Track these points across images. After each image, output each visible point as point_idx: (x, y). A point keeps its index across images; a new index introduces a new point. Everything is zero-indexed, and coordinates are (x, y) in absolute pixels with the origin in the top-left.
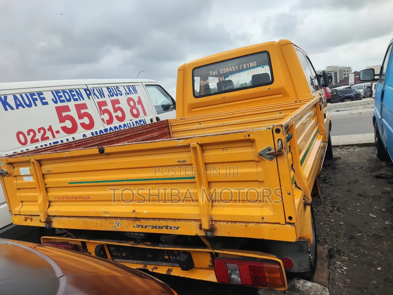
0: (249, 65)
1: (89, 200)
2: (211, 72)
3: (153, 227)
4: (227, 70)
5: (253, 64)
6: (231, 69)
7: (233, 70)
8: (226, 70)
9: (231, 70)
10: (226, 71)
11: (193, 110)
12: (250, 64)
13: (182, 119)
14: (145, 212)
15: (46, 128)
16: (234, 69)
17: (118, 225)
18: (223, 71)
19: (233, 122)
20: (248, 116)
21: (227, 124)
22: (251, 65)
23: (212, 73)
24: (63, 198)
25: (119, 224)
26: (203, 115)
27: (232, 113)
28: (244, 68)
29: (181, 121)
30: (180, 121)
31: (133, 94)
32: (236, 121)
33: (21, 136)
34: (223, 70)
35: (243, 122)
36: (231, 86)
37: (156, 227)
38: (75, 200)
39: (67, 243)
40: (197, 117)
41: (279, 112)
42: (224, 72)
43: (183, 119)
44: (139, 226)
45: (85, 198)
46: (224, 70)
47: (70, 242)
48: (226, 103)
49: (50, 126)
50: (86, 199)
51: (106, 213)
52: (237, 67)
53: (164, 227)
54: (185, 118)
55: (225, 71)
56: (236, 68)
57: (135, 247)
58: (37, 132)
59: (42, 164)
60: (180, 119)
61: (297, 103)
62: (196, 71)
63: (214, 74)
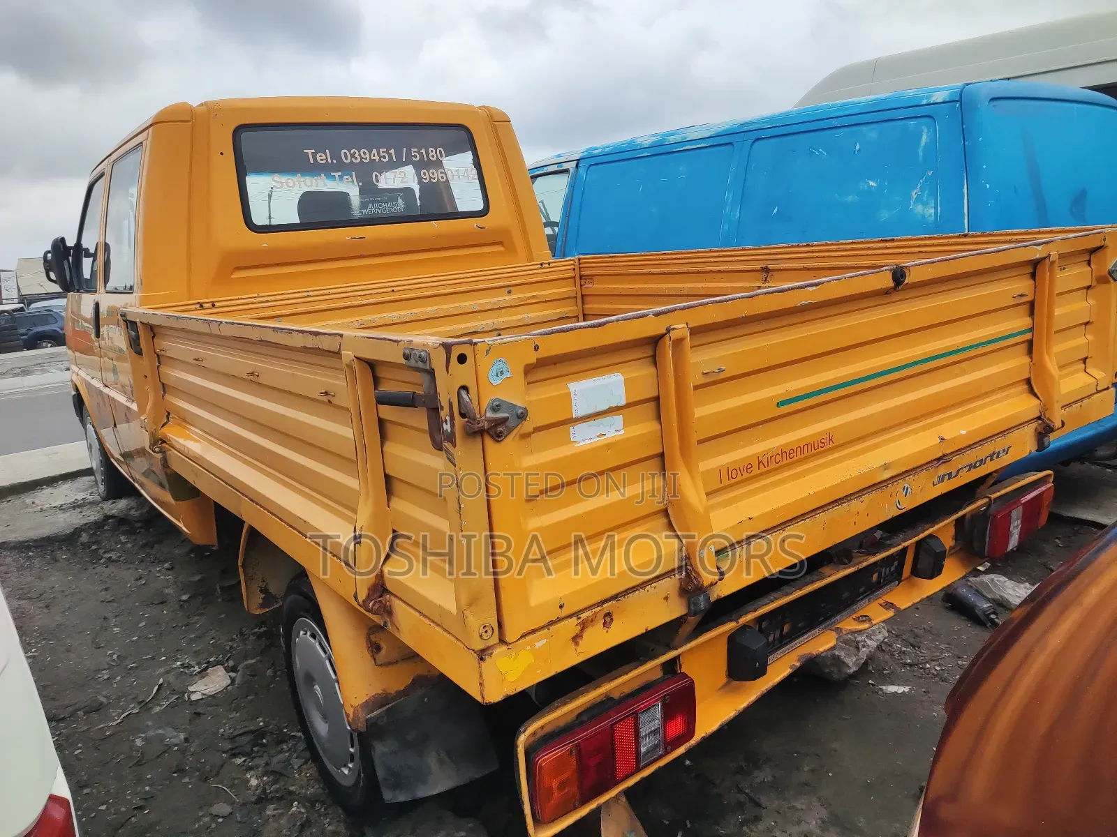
0: (427, 153)
1: (829, 446)
2: (310, 152)
3: (972, 466)
4: (363, 156)
5: (436, 153)
6: (376, 154)
7: (382, 159)
8: (360, 155)
9: (377, 158)
10: (362, 158)
11: (233, 276)
12: (430, 151)
13: (202, 306)
14: (964, 432)
16: (384, 157)
17: (906, 495)
18: (353, 156)
19: (394, 315)
21: (374, 325)
22: (433, 156)
23: (314, 155)
24: (749, 467)
25: (909, 490)
27: (391, 289)
28: (413, 158)
32: (403, 313)
34: (350, 152)
35: (422, 317)
36: (381, 206)
38: (788, 461)
40: (269, 298)
41: (507, 289)
42: (356, 159)
43: (210, 305)
44: (941, 479)
45: (820, 445)
46: (355, 153)
48: (362, 256)
50: (822, 447)
51: (886, 467)
52: (392, 151)
53: (988, 457)
54: (217, 304)
55: (356, 155)
56: (390, 155)
60: (193, 307)
61: (544, 268)
62: (245, 135)
63: (322, 160)
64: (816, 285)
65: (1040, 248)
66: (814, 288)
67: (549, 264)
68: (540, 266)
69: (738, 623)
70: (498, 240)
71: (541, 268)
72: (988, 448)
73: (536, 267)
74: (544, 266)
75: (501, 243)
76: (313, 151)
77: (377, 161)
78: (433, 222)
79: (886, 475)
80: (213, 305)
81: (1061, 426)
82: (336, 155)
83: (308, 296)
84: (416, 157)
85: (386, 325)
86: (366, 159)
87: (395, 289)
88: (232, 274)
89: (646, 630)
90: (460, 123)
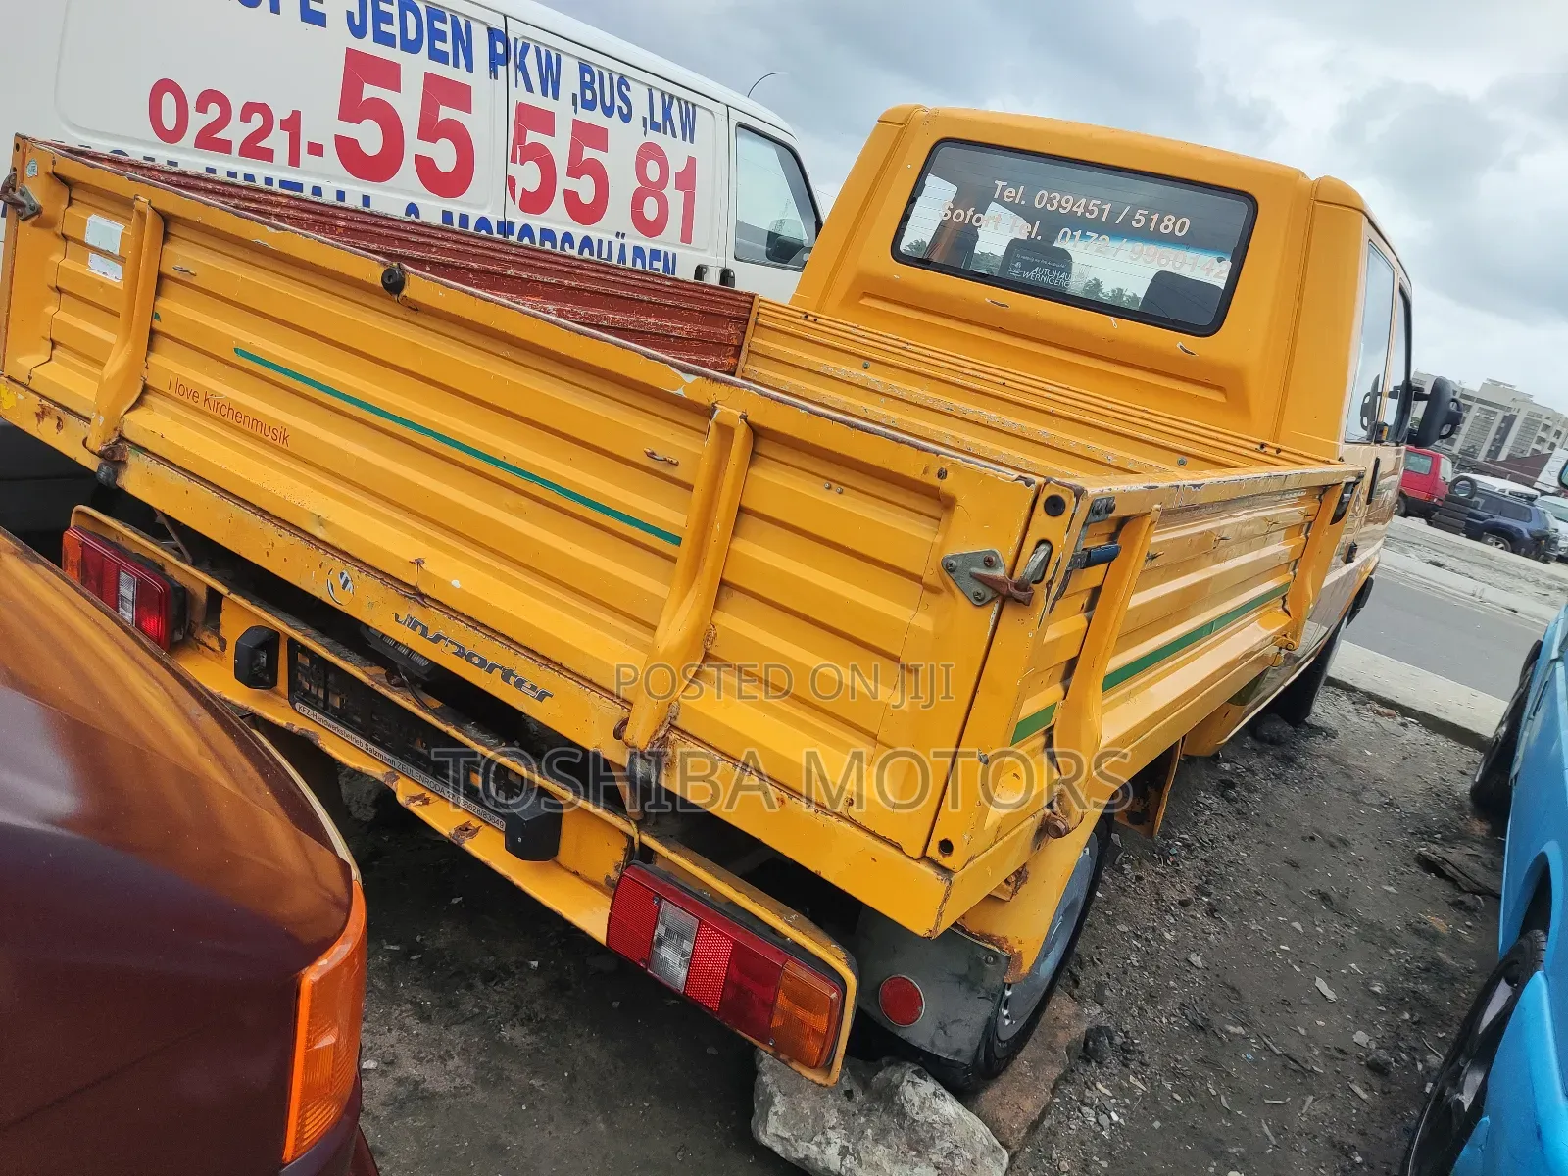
0: (1160, 221)
1: (281, 445)
2: (1000, 184)
3: (461, 652)
4: (1064, 203)
5: (1174, 224)
6: (1082, 205)
7: (1087, 214)
8: (1060, 202)
9: (1080, 211)
10: (1060, 205)
11: (862, 302)
12: (1166, 219)
13: (806, 316)
14: (456, 583)
15: (280, 114)
16: (1091, 212)
17: (344, 587)
18: (1050, 201)
19: (991, 416)
20: (1054, 420)
21: (964, 416)
22: (1167, 227)
23: (1003, 189)
24: (195, 395)
25: (350, 585)
26: (891, 335)
27: (1002, 381)
28: (1134, 223)
29: (801, 322)
30: (797, 321)
31: (674, 136)
33: (168, 101)
34: (1049, 195)
35: (1026, 435)
36: (1051, 273)
37: (470, 657)
38: (234, 422)
40: (867, 335)
41: (1180, 457)
42: (1052, 205)
43: (813, 318)
44: (414, 625)
45: (271, 434)
46: (1055, 198)
47: (169, 571)
48: (1000, 330)
49: (296, 115)
50: (274, 439)
51: (321, 522)
52: (1108, 207)
53: (497, 667)
54: (819, 320)
55: (1055, 202)
56: (1101, 211)
57: (381, 694)
58: (236, 112)
59: (174, 235)
60: (800, 314)
61: (1265, 453)
62: (946, 151)
63: (1008, 197)
65: (690, 379)
67: (1279, 450)
68: (1258, 447)
69: (229, 594)
70: (1218, 383)
71: (1256, 450)
73: (1249, 445)
74: (1266, 449)
75: (1219, 389)
76: (1005, 184)
77: (1079, 214)
78: (1112, 318)
79: (319, 533)
80: (816, 320)
82: (1029, 196)
83: (904, 349)
84: (1138, 221)
85: (977, 423)
86: (1065, 208)
87: (1008, 383)
88: (862, 298)
90: (1245, 189)
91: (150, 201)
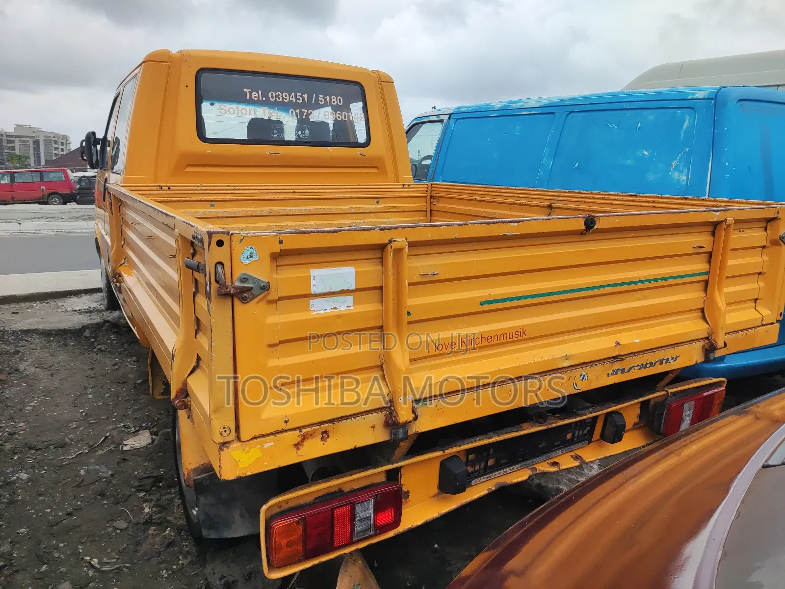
0: (330, 100)
2: (248, 91)
3: (643, 367)
4: (285, 97)
5: (337, 100)
6: (294, 96)
7: (298, 101)
8: (282, 96)
9: (294, 100)
10: (283, 98)
11: (186, 170)
14: (637, 341)
16: (299, 99)
17: (582, 380)
18: (277, 96)
19: (293, 209)
20: (322, 201)
22: (334, 102)
23: (250, 93)
25: (586, 377)
26: (222, 184)
27: (293, 191)
28: (320, 102)
29: (159, 192)
30: (155, 192)
32: (300, 208)
34: (276, 94)
37: (645, 367)
39: (341, 491)
40: (208, 188)
41: (376, 200)
42: (279, 99)
43: (167, 188)
44: (616, 372)
48: (276, 166)
51: (567, 358)
52: (305, 96)
53: (657, 362)
54: (171, 188)
55: (280, 96)
56: (304, 99)
60: (156, 188)
61: (405, 188)
62: (204, 76)
63: (255, 97)
64: (518, 222)
65: (718, 214)
66: (516, 224)
67: (410, 185)
68: (402, 186)
69: (444, 453)
70: (375, 165)
71: (402, 188)
72: (659, 355)
73: (399, 186)
74: (405, 186)
75: (376, 167)
76: (250, 90)
77: (294, 101)
78: (328, 148)
79: (566, 364)
80: (169, 188)
81: (723, 345)
82: (265, 95)
83: (234, 190)
84: (321, 101)
85: (287, 215)
86: (286, 99)
87: (296, 191)
88: (186, 167)
89: (355, 447)
90: (358, 81)
91: (406, 239)
